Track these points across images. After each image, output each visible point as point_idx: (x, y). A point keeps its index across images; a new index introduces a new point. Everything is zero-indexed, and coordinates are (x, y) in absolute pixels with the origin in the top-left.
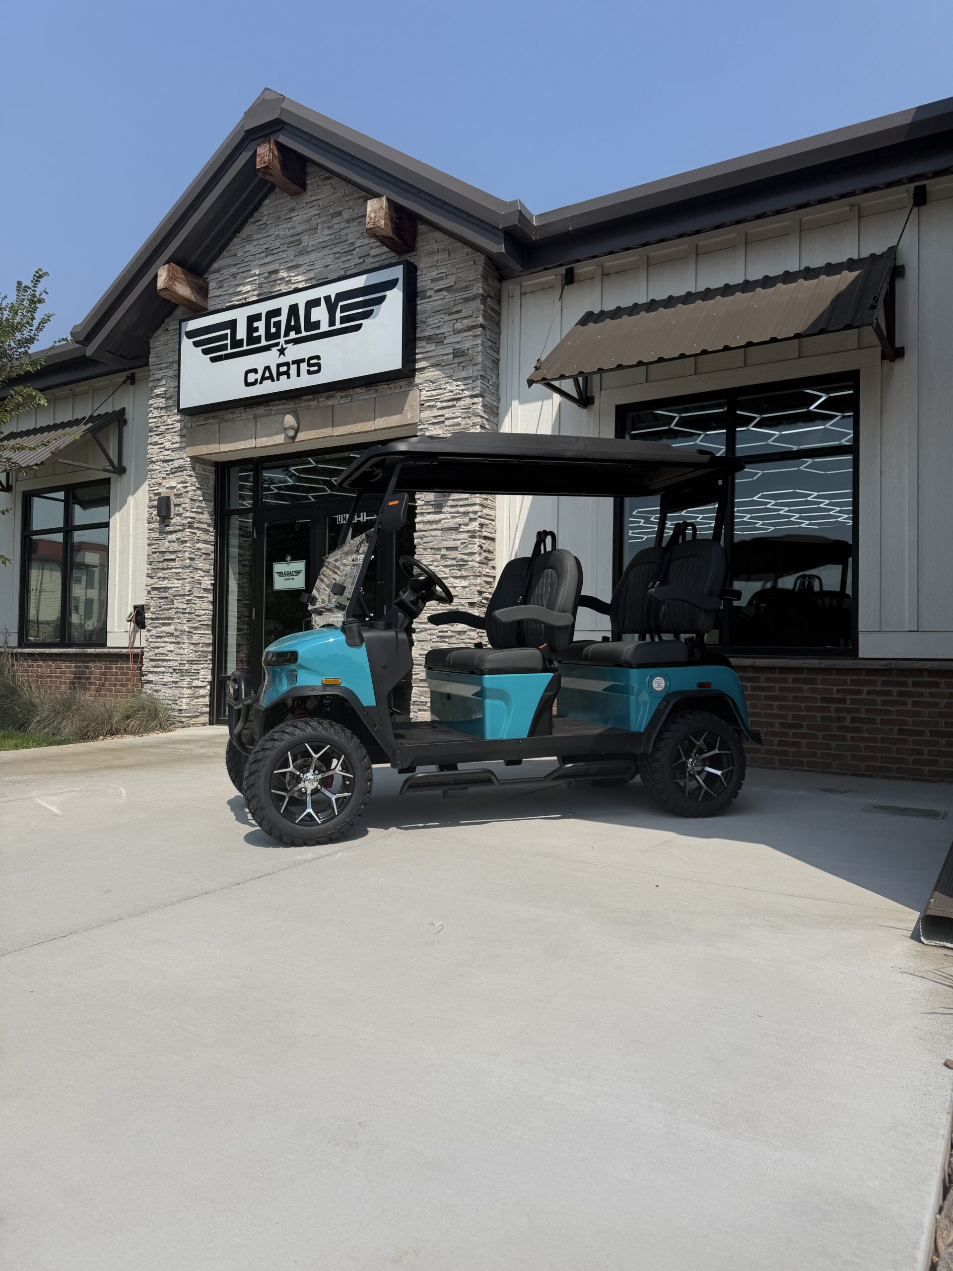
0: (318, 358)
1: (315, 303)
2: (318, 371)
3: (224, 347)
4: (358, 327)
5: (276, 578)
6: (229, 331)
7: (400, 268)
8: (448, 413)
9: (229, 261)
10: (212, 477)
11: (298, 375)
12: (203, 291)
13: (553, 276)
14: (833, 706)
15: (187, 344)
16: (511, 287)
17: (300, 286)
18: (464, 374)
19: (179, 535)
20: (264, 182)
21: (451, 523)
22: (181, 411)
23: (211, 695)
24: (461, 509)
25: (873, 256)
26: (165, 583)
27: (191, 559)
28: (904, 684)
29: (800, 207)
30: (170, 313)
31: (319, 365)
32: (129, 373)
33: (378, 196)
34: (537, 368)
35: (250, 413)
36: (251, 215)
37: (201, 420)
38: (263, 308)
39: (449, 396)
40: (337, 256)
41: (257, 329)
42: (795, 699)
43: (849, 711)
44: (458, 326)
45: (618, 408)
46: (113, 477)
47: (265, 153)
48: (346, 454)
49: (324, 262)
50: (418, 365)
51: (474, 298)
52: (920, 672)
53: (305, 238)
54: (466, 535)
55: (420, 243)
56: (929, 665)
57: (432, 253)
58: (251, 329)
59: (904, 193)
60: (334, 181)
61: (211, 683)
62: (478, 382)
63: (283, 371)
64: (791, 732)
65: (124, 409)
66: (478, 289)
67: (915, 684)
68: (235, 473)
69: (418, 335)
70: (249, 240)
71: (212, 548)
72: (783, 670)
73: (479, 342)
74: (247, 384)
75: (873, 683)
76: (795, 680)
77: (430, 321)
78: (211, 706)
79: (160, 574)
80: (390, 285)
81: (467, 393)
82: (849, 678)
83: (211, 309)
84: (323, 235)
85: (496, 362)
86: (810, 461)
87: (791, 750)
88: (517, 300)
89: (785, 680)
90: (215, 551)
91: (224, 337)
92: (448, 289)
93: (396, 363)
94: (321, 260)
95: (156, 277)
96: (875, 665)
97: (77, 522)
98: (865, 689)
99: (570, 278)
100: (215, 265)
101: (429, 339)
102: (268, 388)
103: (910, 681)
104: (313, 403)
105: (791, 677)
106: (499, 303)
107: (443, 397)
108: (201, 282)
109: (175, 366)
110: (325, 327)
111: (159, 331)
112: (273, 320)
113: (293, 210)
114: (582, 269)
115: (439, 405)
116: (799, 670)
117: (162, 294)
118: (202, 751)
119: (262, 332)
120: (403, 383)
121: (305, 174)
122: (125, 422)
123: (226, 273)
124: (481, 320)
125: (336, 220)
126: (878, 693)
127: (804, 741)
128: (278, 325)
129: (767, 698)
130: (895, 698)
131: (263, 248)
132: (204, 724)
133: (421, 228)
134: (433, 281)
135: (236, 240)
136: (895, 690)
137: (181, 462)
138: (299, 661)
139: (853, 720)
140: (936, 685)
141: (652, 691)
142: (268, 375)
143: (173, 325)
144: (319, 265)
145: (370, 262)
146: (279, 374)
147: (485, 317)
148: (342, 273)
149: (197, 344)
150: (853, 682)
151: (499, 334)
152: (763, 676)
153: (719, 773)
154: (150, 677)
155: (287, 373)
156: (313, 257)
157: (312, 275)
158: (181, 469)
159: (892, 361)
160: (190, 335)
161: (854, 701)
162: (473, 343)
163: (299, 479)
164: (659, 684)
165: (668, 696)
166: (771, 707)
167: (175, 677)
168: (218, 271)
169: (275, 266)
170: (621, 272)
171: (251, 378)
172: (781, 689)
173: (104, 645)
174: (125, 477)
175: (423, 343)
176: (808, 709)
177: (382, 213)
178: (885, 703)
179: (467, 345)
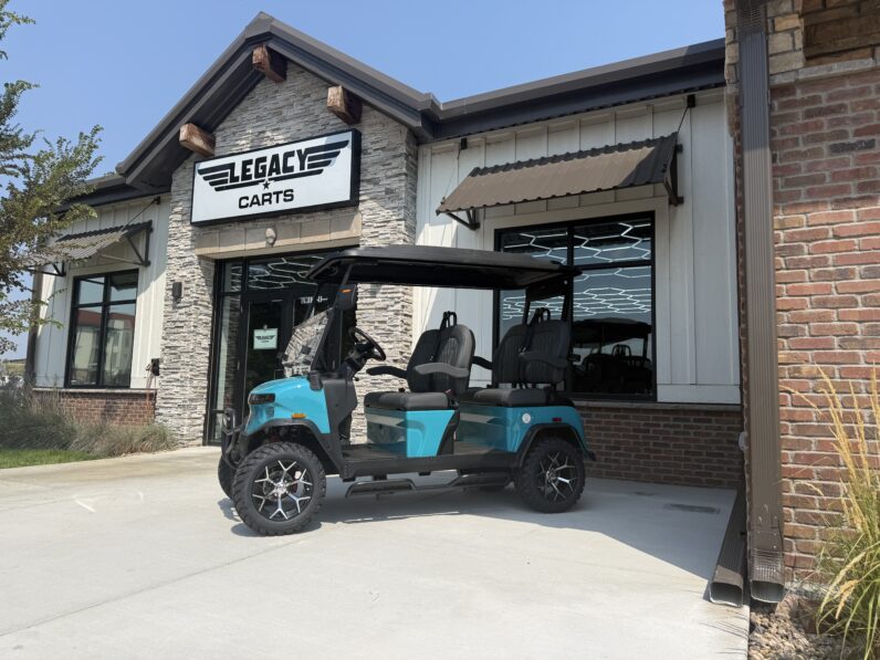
0: (292, 191)
1: (291, 154)
2: (292, 200)
3: (226, 181)
4: (320, 172)
5: (256, 340)
6: (229, 171)
7: (350, 133)
8: (381, 231)
9: (229, 124)
10: (213, 269)
11: (277, 201)
12: (212, 143)
13: (454, 143)
14: (641, 435)
15: (199, 178)
16: (425, 150)
17: (280, 142)
18: (393, 205)
19: (187, 309)
20: (257, 72)
21: (382, 305)
22: (192, 224)
23: (205, 425)
24: (389, 295)
25: (662, 138)
26: (175, 344)
27: (195, 327)
28: (688, 420)
29: (615, 105)
30: (187, 157)
31: (292, 196)
32: (156, 196)
33: (336, 85)
34: (442, 203)
35: (242, 227)
36: (247, 94)
37: (207, 230)
38: (254, 156)
39: (382, 219)
40: (307, 123)
41: (249, 170)
42: (616, 429)
43: (651, 438)
44: (389, 173)
45: (496, 231)
46: (141, 268)
47: (259, 54)
48: (308, 256)
49: (297, 127)
50: (361, 198)
51: (400, 155)
52: (698, 412)
53: (285, 111)
54: (392, 313)
55: (364, 118)
56: (704, 408)
57: (371, 125)
58: (245, 170)
59: (681, 99)
60: (306, 74)
61: (205, 416)
62: (402, 211)
63: (267, 198)
64: (613, 452)
65: (150, 222)
66: (403, 149)
67: (695, 421)
68: (229, 267)
69: (362, 178)
70: (245, 110)
71: (210, 319)
72: (607, 409)
73: (403, 184)
74: (241, 207)
75: (667, 419)
76: (615, 417)
77: (370, 169)
78: (204, 432)
79: (172, 337)
80: (343, 144)
81: (394, 218)
82: (651, 416)
83: (217, 155)
84: (297, 110)
85: (414, 198)
86: (621, 269)
87: (613, 465)
88: (428, 158)
89: (609, 417)
90: (212, 322)
91: (226, 174)
92: (383, 149)
93: (346, 196)
94: (295, 126)
95: (179, 132)
96: (669, 407)
97: (113, 298)
98: (662, 423)
99: (464, 145)
100: (221, 126)
101: (369, 181)
102: (255, 210)
103: (692, 418)
104: (287, 221)
105: (613, 414)
106: (417, 159)
107: (378, 220)
108: (209, 136)
109: (190, 193)
110: (297, 170)
111: (180, 168)
112: (261, 164)
113: (276, 92)
114: (472, 140)
115: (375, 225)
116: (618, 410)
117: (183, 144)
118: (199, 465)
119: (252, 172)
120: (350, 209)
121: (286, 69)
122: (151, 230)
123: (228, 132)
124: (404, 170)
125: (307, 99)
126: (671, 426)
127: (622, 459)
128: (264, 168)
129: (597, 428)
130: (682, 429)
131: (255, 116)
132: (199, 445)
133: (365, 108)
134: (372, 143)
135: (236, 110)
136: (682, 424)
137: (191, 259)
138: (276, 401)
139: (655, 444)
140: (709, 421)
141: (522, 423)
142: (256, 201)
143: (190, 165)
144: (294, 129)
145: (329, 129)
146: (264, 201)
147: (407, 168)
148: (310, 135)
149: (205, 179)
150: (655, 419)
151: (416, 179)
152: (594, 413)
153: (567, 481)
154: (161, 411)
155: (270, 201)
156: (290, 123)
157: (288, 135)
158: (191, 263)
159: (676, 205)
160: (201, 172)
161: (655, 432)
162: (399, 185)
163: (273, 272)
164: (527, 418)
165: (533, 427)
166: (599, 435)
167: (180, 411)
168: (223, 129)
169: (264, 128)
170: (498, 142)
171: (244, 202)
172: (606, 423)
173: (128, 387)
174: (149, 268)
175: (365, 184)
176: (624, 436)
177: (339, 97)
178: (676, 433)
179: (395, 186)
